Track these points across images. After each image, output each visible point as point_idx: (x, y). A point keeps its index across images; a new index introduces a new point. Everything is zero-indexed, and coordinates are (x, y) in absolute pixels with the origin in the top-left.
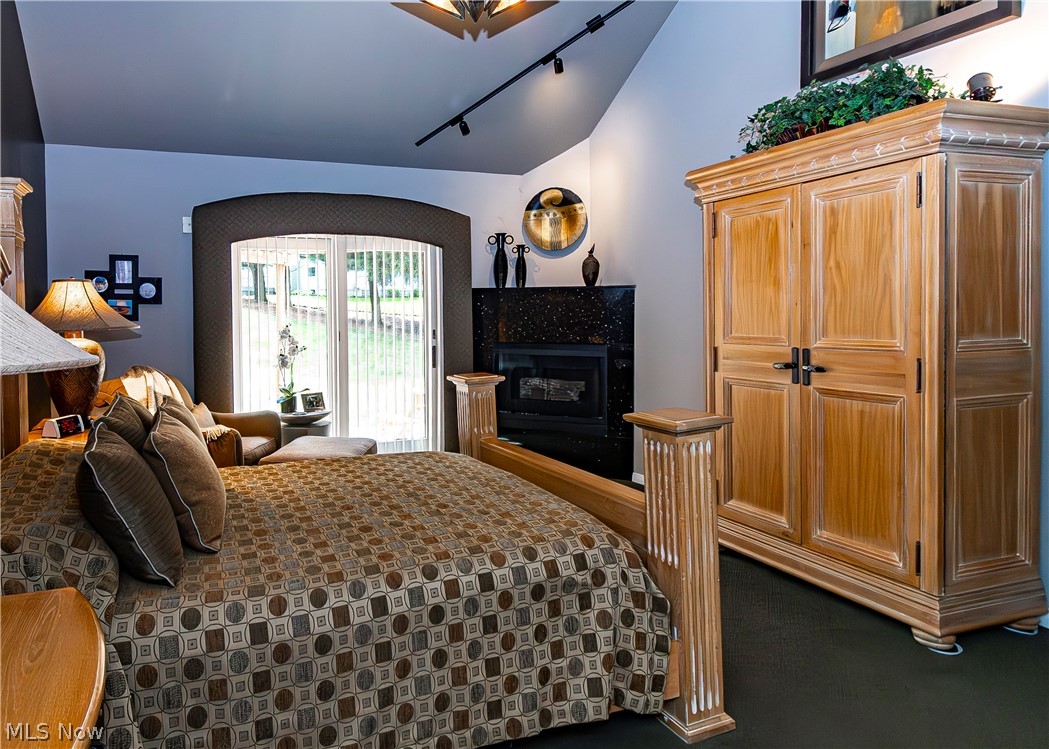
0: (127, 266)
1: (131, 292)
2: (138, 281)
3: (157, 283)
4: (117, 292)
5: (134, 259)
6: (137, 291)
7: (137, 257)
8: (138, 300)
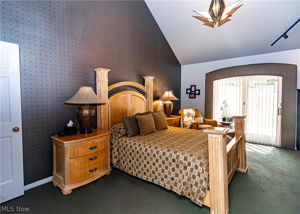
0: (194, 87)
1: (194, 93)
2: (196, 90)
3: (199, 90)
4: (192, 92)
5: (195, 86)
6: (195, 92)
7: (195, 85)
8: (195, 94)
